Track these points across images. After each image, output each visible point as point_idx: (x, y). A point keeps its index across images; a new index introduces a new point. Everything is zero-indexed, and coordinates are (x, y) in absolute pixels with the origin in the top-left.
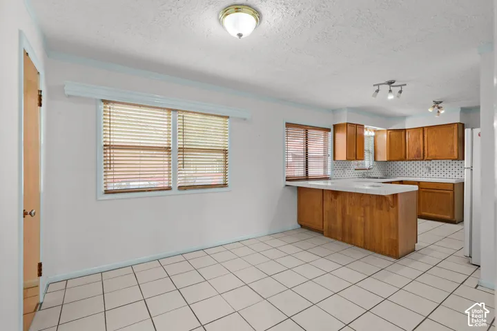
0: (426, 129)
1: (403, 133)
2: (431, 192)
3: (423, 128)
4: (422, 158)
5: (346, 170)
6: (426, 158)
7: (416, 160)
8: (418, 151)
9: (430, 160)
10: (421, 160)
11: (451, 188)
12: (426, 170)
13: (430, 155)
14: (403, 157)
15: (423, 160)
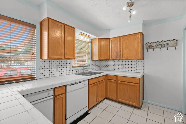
0: (121, 38)
1: (108, 41)
2: (125, 84)
3: (120, 37)
4: (119, 58)
5: (59, 69)
6: (121, 58)
7: (116, 60)
8: (117, 53)
9: (124, 60)
10: (118, 60)
11: (137, 82)
12: (121, 66)
13: (124, 56)
14: (108, 58)
15: (120, 59)
